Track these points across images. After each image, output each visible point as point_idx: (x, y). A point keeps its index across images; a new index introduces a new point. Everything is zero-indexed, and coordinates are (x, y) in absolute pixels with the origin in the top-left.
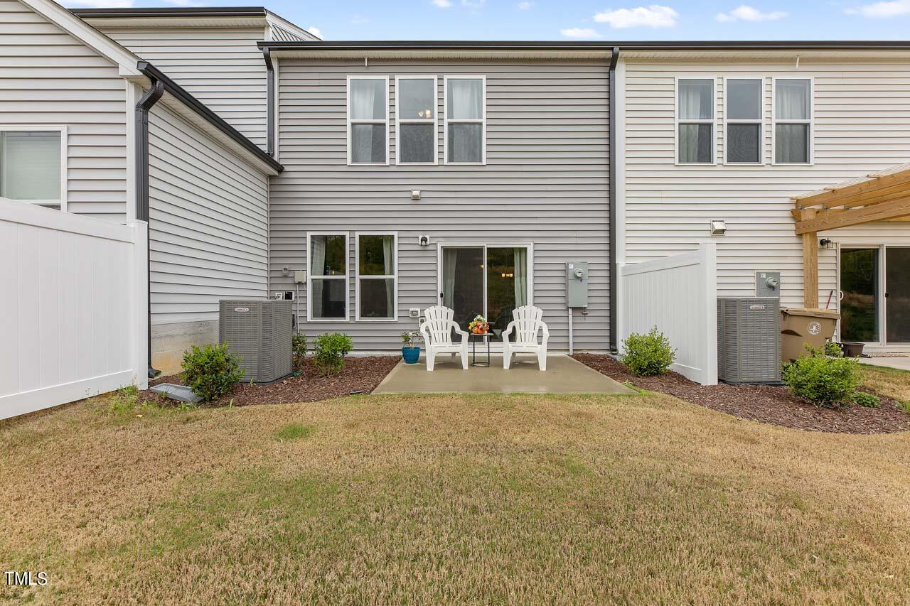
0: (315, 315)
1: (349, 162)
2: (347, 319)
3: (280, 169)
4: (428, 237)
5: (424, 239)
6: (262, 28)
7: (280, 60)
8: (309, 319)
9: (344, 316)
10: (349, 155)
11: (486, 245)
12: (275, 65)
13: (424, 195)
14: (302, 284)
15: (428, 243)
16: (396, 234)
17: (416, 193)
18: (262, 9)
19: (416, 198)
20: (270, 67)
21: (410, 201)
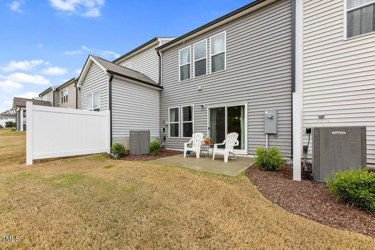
0: (171, 136)
1: (179, 81)
2: (179, 137)
3: (162, 88)
4: (204, 105)
5: (203, 106)
6: (158, 43)
7: (162, 52)
8: (169, 137)
9: (178, 136)
10: (179, 79)
11: (226, 106)
12: (161, 54)
13: (203, 88)
14: (167, 125)
15: (204, 107)
16: (193, 105)
17: (199, 88)
18: (156, 38)
19: (200, 90)
20: (159, 55)
21: (198, 92)
